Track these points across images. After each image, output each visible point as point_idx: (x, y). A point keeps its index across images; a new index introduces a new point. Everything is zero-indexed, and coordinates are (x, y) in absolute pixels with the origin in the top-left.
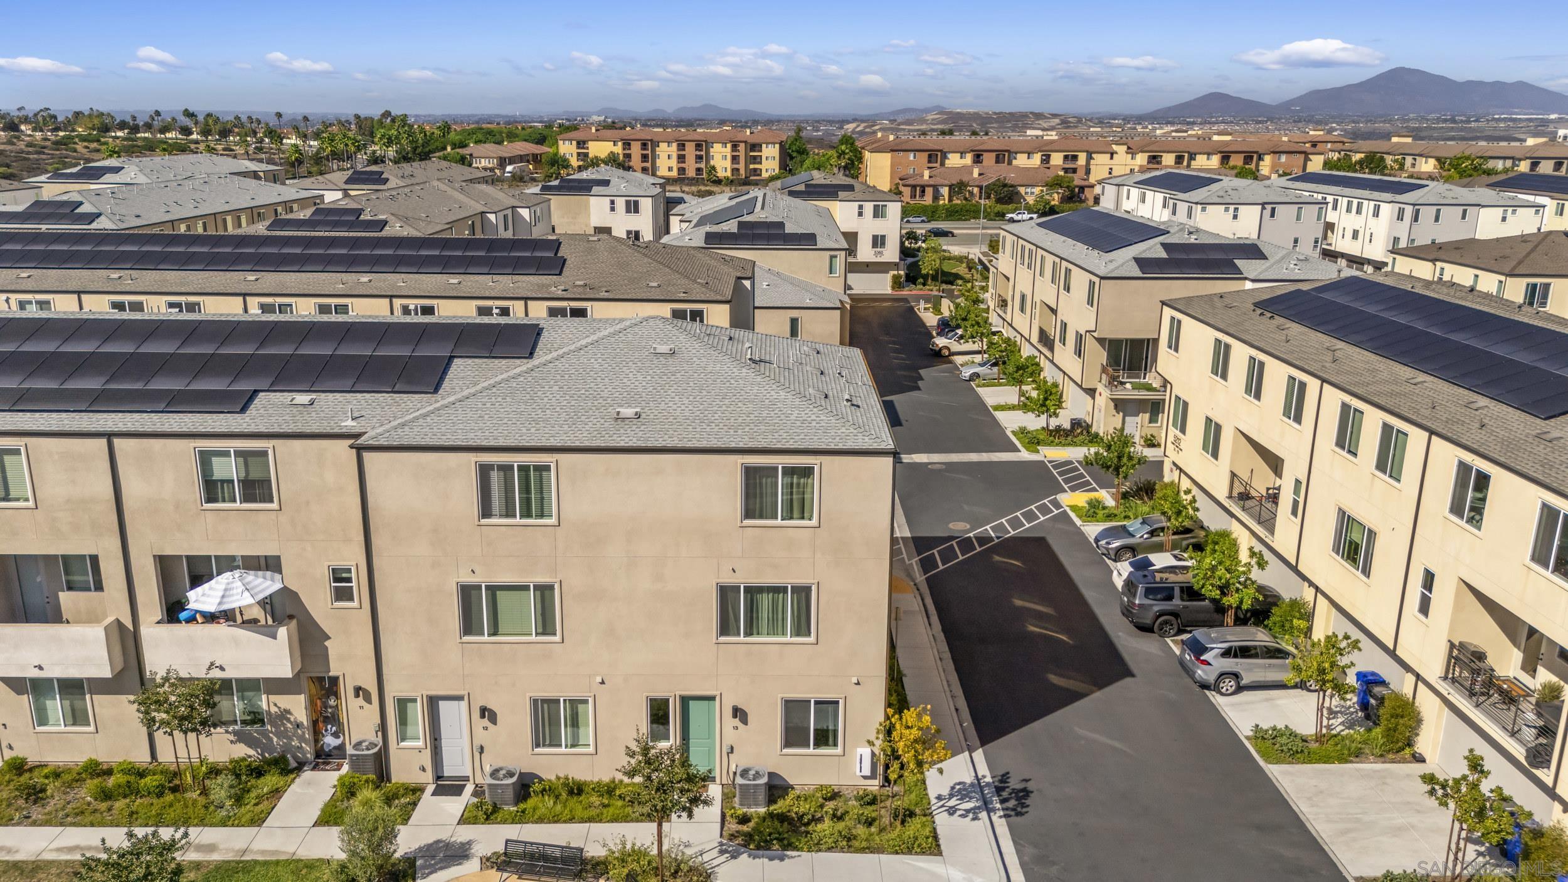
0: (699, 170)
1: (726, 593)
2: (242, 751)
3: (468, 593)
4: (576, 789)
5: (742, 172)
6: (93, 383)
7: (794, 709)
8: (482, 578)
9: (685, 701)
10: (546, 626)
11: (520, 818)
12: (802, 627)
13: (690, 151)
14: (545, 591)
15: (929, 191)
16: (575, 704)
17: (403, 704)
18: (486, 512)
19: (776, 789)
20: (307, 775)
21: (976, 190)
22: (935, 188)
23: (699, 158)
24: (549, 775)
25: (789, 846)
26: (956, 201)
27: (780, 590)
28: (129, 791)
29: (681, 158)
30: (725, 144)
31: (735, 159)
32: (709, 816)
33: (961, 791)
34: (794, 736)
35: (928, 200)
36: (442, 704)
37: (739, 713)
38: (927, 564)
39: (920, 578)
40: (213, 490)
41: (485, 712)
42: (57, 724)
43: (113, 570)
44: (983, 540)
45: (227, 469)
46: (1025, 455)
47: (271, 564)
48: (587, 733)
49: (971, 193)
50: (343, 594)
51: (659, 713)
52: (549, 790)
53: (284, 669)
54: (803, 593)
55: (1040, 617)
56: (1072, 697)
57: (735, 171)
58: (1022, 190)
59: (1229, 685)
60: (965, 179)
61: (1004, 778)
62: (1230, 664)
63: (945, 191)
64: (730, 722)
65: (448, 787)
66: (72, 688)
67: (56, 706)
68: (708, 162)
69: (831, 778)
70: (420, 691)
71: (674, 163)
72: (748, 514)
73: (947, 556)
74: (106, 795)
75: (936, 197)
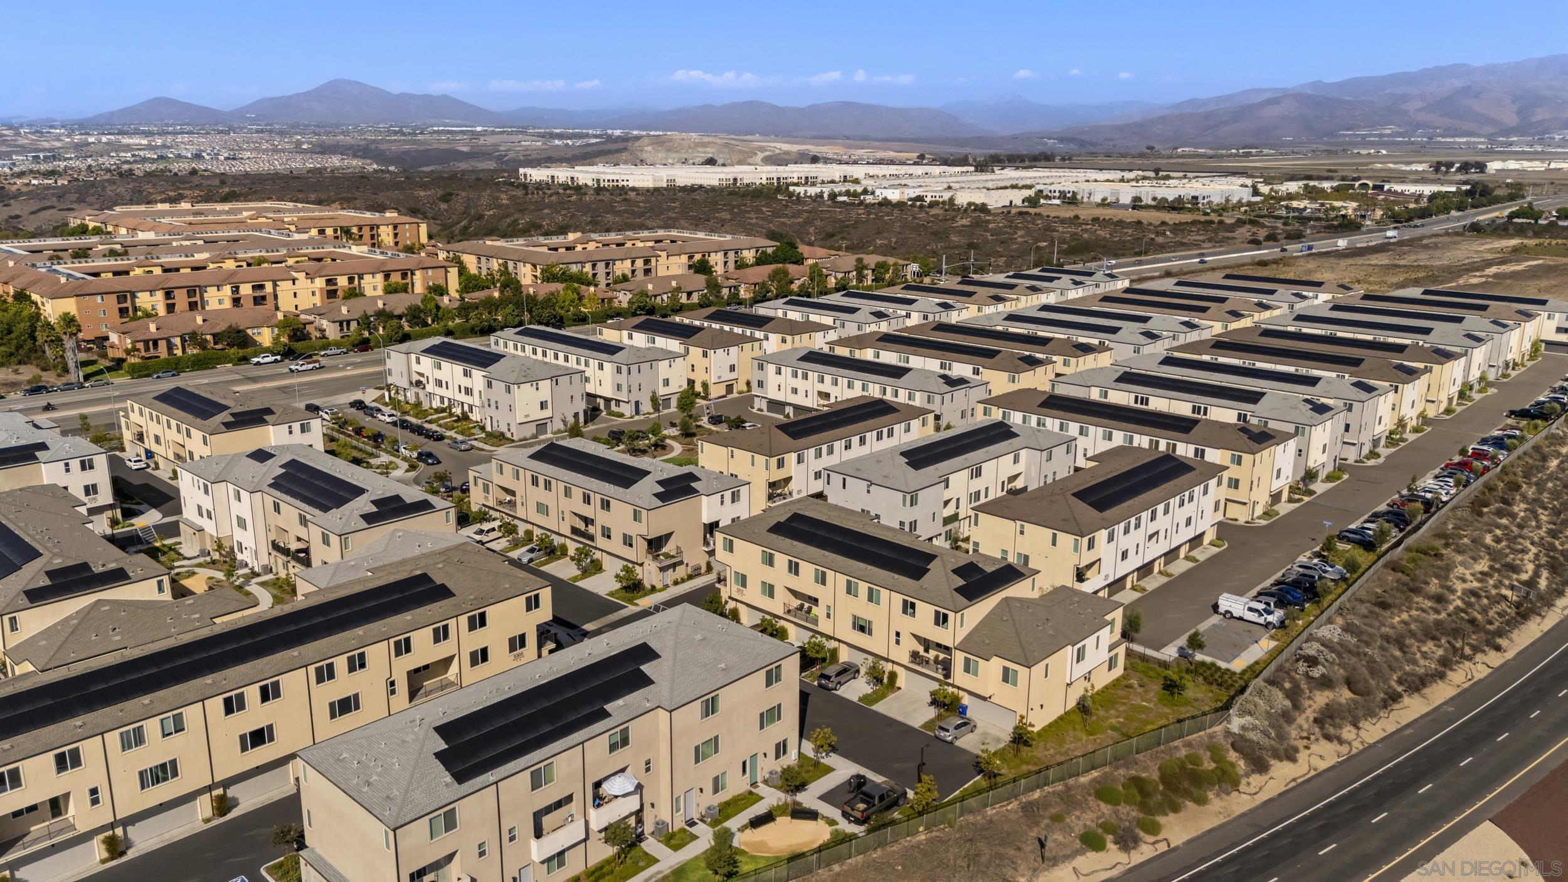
1: (761, 716)
3: (697, 749)
7: (777, 747)
8: (701, 741)
10: (716, 750)
12: (779, 717)
14: (716, 739)
15: (162, 345)
16: (722, 775)
17: (678, 799)
18: (702, 718)
21: (209, 337)
22: (168, 340)
24: (728, 799)
27: (773, 708)
34: (777, 756)
36: (688, 794)
37: (764, 755)
40: (612, 748)
41: (700, 791)
43: (578, 796)
50: (648, 769)
51: (744, 766)
54: (779, 706)
58: (249, 332)
60: (193, 328)
63: (177, 341)
64: (762, 759)
66: (561, 852)
75: (170, 347)
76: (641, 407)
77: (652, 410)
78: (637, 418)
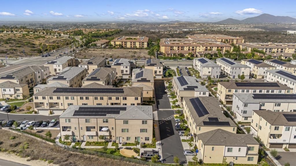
0: (134, 46)
1: (141, 129)
2: (104, 141)
3: (122, 129)
4: (130, 144)
5: (141, 47)
6: (94, 114)
7: (146, 138)
8: (123, 128)
9: (138, 137)
10: (128, 132)
11: (126, 146)
12: (146, 132)
13: (132, 43)
14: (128, 129)
15: (170, 55)
16: (130, 138)
17: (117, 137)
18: (124, 124)
19: (144, 144)
20: (109, 143)
21: (177, 54)
22: (171, 54)
23: (134, 44)
24: (128, 143)
25: (145, 147)
26: (174, 56)
27: (145, 129)
28: (97, 144)
29: (131, 45)
30: (138, 42)
31: (140, 45)
32: (140, 145)
33: (158, 144)
34: (146, 140)
35: (170, 56)
36: (120, 137)
37: (142, 138)
38: (159, 123)
39: (158, 125)
40: (104, 122)
41: (123, 138)
42: (91, 139)
43: (96, 127)
44: (165, 121)
45: (105, 120)
46: (172, 109)
47: (108, 127)
48: (131, 139)
49: (177, 55)
50: (113, 129)
51: (136, 138)
52: (128, 144)
53: (108, 135)
54: (146, 129)
55: (168, 129)
56: (169, 136)
57: (140, 47)
58: (184, 54)
59: (181, 136)
60: (176, 53)
61: (162, 143)
62: (181, 134)
63: (173, 55)
64: (141, 139)
65: (120, 143)
66: (92, 136)
67: (91, 137)
68: (135, 45)
69: (149, 143)
70: (118, 137)
71: (130, 45)
72: (143, 124)
73: (161, 122)
74: (95, 144)
75: (171, 55)
76: (235, 77)
77: (238, 78)
78: (233, 79)
